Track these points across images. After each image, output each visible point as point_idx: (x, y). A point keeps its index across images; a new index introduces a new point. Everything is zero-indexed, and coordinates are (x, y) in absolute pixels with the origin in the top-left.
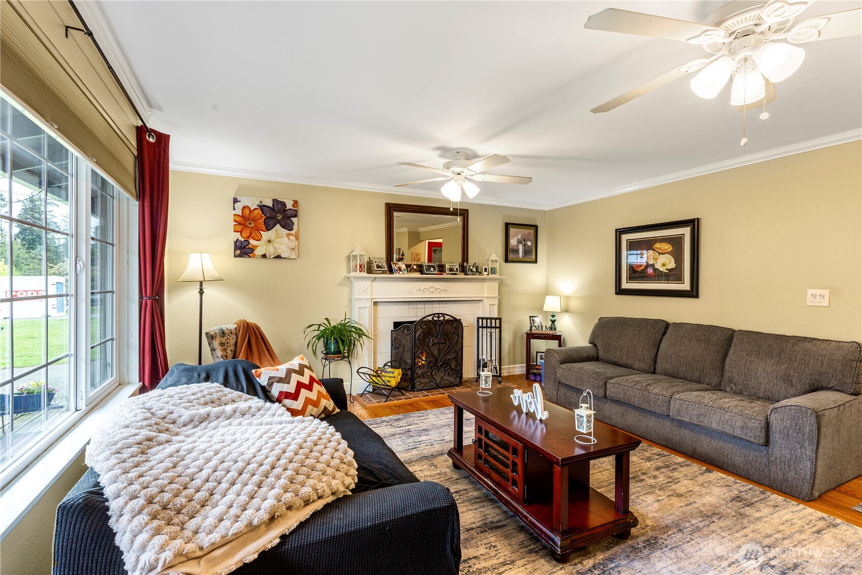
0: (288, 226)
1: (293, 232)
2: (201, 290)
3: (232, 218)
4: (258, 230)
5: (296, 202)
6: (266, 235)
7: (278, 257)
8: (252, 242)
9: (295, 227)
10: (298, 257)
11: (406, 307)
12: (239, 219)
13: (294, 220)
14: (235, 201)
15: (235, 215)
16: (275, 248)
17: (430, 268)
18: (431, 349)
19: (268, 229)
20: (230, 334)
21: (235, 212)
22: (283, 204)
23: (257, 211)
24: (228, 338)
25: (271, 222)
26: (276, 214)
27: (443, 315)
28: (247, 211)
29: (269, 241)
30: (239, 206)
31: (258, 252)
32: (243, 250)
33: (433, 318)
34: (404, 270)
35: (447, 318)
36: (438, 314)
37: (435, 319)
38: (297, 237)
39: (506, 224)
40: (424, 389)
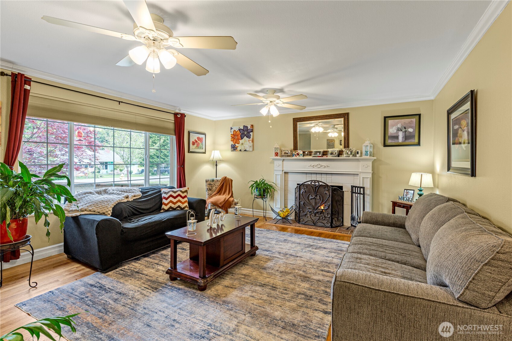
0: (249, 137)
1: (251, 139)
2: (216, 164)
3: (230, 136)
4: (238, 139)
5: (252, 126)
6: (241, 141)
7: (245, 150)
8: (237, 145)
9: (251, 137)
10: (253, 150)
11: (304, 175)
12: (232, 136)
13: (251, 133)
14: (231, 129)
15: (231, 134)
16: (244, 147)
17: (317, 153)
18: (310, 201)
19: (242, 139)
20: (217, 181)
21: (231, 133)
22: (247, 127)
23: (238, 132)
24: (215, 183)
25: (243, 136)
26: (245, 132)
27: (318, 181)
28: (235, 132)
29: (242, 144)
30: (232, 130)
31: (239, 149)
32: (234, 148)
33: (311, 183)
34: (301, 155)
35: (321, 183)
36: (315, 181)
37: (313, 183)
38: (253, 141)
39: (385, 118)
40: (305, 224)
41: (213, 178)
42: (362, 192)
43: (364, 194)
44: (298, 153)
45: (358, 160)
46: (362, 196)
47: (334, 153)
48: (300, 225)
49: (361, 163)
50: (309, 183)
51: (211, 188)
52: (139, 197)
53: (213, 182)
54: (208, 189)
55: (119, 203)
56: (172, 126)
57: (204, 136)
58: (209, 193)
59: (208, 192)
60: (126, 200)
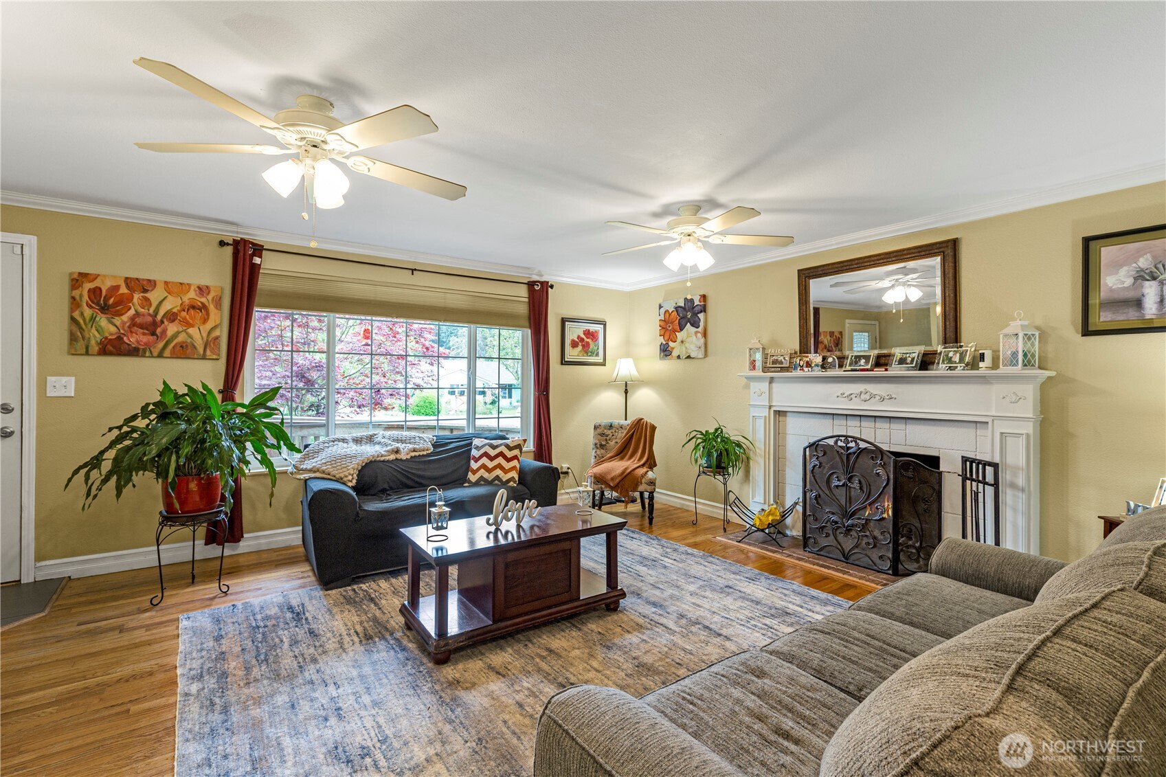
0: (695, 324)
1: (700, 329)
2: (626, 390)
3: (658, 323)
4: (675, 331)
5: (704, 297)
6: (680, 335)
7: (689, 357)
8: (671, 344)
9: (702, 324)
10: (706, 355)
11: (828, 421)
12: (663, 323)
13: (701, 316)
14: (660, 307)
15: (660, 320)
16: (686, 348)
17: (860, 361)
18: (834, 492)
19: (681, 329)
20: (620, 429)
21: (660, 318)
22: (692, 301)
23: (673, 313)
24: (615, 431)
25: (683, 322)
26: (687, 312)
27: (855, 439)
28: (667, 315)
29: (682, 342)
30: (663, 310)
31: (675, 354)
32: (665, 351)
33: (836, 442)
34: (817, 365)
35: (863, 445)
36: (846, 437)
37: (840, 443)
38: (705, 334)
39: (1087, 241)
40: (822, 553)
41: (610, 421)
42: (990, 478)
43: (996, 485)
44: (807, 362)
45: (984, 379)
46: (990, 491)
47: (909, 360)
48: (807, 554)
49: (997, 389)
50: (831, 442)
51: (603, 443)
52: (425, 453)
53: (611, 431)
54: (596, 444)
55: (371, 462)
56: (523, 309)
57: (602, 326)
58: (598, 453)
59: (596, 452)
60: (392, 457)
